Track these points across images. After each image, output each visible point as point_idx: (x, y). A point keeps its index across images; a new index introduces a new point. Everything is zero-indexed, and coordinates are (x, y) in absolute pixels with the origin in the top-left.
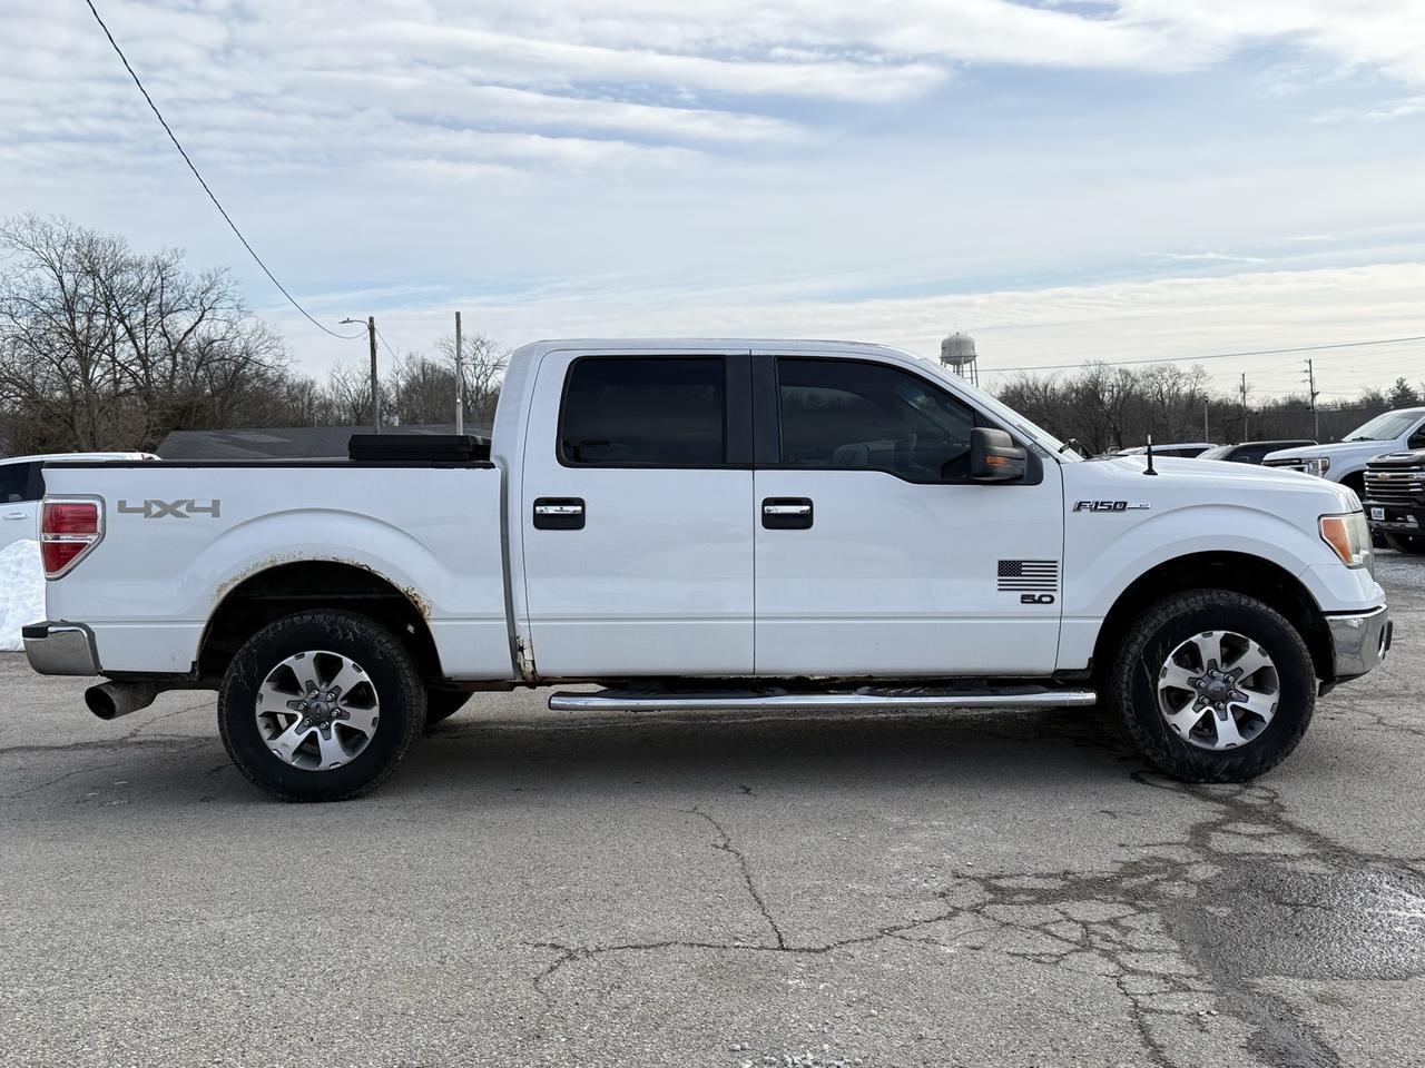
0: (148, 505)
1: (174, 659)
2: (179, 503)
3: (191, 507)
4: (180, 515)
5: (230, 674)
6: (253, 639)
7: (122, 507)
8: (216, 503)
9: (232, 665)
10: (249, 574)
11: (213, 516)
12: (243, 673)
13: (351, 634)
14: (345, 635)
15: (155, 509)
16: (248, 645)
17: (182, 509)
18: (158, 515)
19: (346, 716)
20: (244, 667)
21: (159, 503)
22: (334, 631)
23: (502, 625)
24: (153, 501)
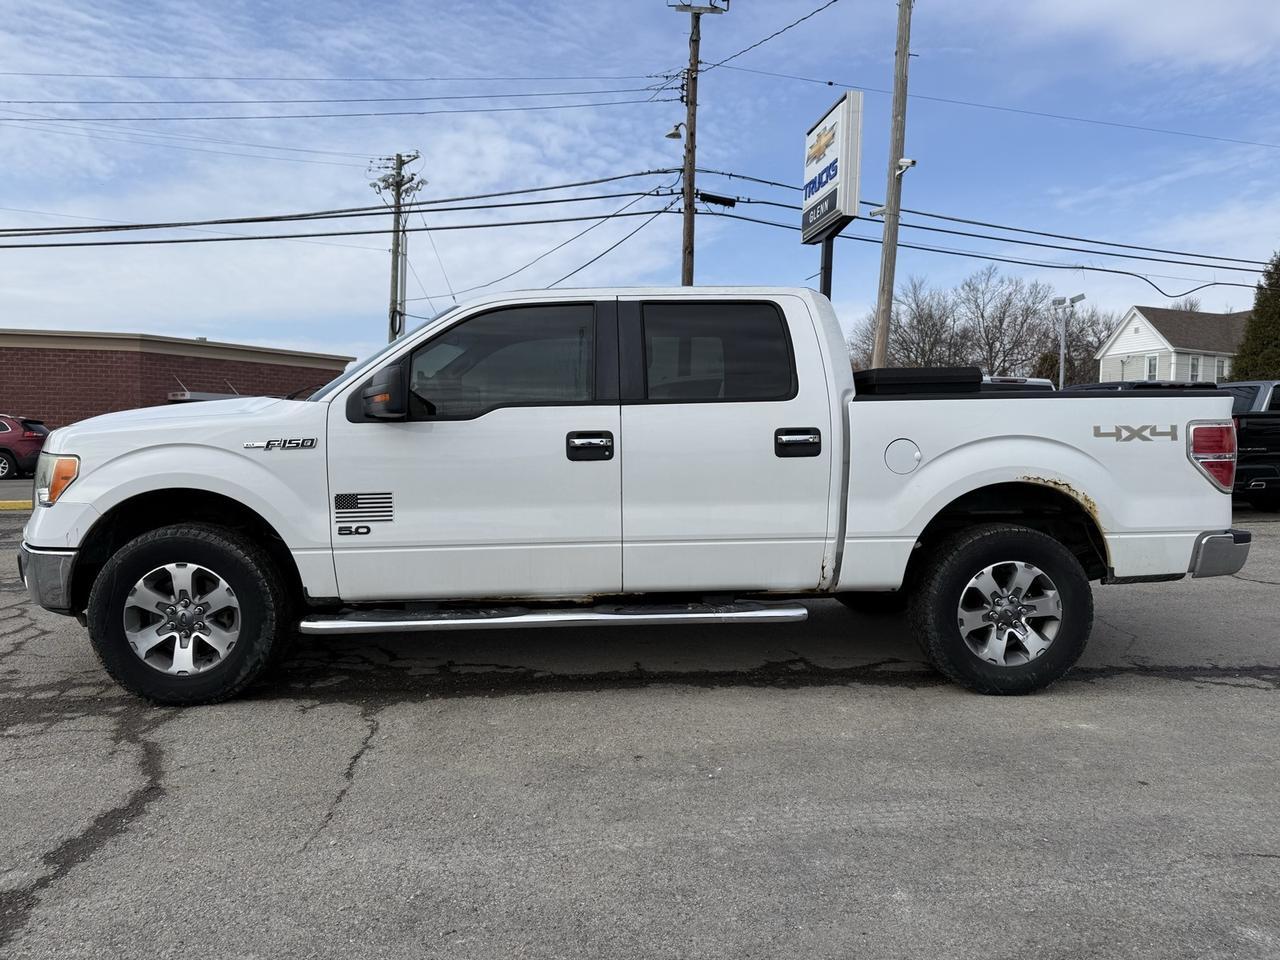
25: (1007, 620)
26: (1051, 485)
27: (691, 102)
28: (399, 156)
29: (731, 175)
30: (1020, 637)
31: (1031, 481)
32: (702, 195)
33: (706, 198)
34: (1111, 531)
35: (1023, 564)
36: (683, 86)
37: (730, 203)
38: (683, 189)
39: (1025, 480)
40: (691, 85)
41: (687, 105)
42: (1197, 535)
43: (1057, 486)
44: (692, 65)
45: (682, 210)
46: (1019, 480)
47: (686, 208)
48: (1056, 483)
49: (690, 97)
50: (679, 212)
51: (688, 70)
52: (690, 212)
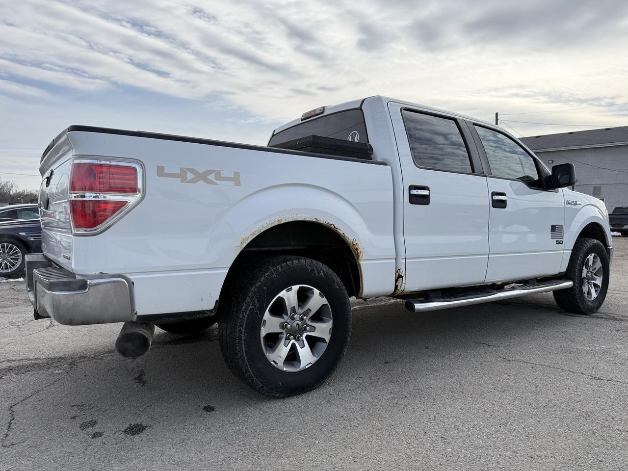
0: (183, 171)
1: (202, 299)
2: (209, 172)
3: (218, 176)
4: (210, 182)
5: (247, 308)
6: (262, 279)
7: (161, 172)
8: (237, 174)
9: (248, 300)
10: (263, 230)
11: (236, 185)
12: (257, 305)
13: (322, 271)
14: (319, 272)
15: (190, 176)
16: (258, 284)
17: (212, 177)
18: (193, 181)
19: (313, 329)
20: (258, 302)
21: (193, 171)
22: (313, 270)
23: (393, 262)
24: (189, 170)
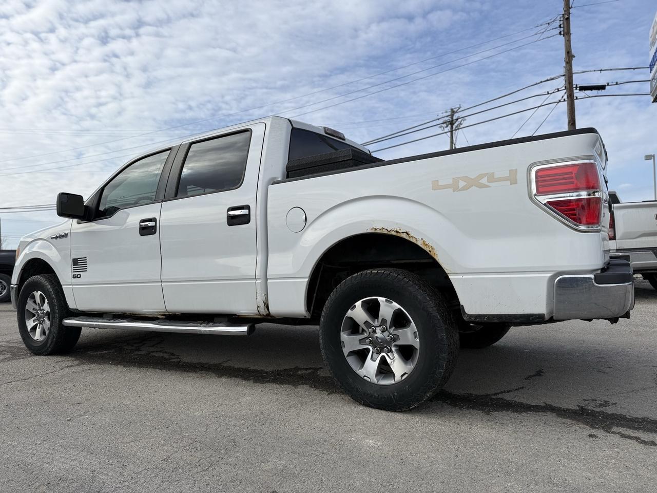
25: (381, 346)
26: (394, 233)
27: (567, 33)
28: (452, 110)
29: (601, 70)
30: (389, 361)
31: (378, 231)
32: (580, 87)
33: (583, 88)
34: (453, 272)
35: (384, 299)
36: (560, 26)
37: (602, 87)
38: (565, 87)
39: (373, 231)
40: (565, 23)
41: (564, 36)
42: (549, 275)
43: (399, 235)
44: (565, 11)
45: (566, 100)
46: (369, 231)
47: (568, 98)
48: (397, 232)
49: (565, 30)
50: (564, 100)
51: (563, 15)
52: (571, 99)
